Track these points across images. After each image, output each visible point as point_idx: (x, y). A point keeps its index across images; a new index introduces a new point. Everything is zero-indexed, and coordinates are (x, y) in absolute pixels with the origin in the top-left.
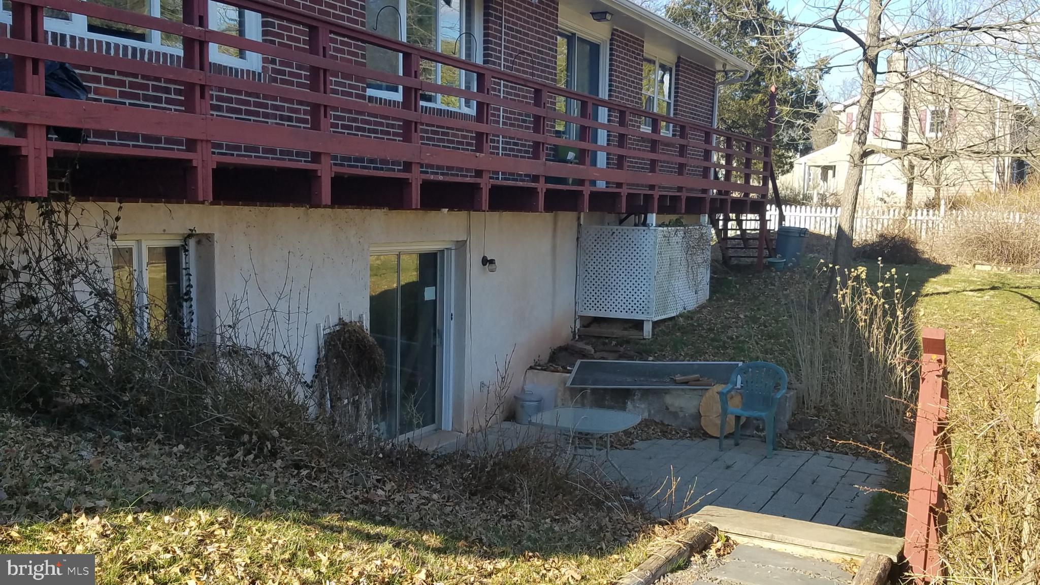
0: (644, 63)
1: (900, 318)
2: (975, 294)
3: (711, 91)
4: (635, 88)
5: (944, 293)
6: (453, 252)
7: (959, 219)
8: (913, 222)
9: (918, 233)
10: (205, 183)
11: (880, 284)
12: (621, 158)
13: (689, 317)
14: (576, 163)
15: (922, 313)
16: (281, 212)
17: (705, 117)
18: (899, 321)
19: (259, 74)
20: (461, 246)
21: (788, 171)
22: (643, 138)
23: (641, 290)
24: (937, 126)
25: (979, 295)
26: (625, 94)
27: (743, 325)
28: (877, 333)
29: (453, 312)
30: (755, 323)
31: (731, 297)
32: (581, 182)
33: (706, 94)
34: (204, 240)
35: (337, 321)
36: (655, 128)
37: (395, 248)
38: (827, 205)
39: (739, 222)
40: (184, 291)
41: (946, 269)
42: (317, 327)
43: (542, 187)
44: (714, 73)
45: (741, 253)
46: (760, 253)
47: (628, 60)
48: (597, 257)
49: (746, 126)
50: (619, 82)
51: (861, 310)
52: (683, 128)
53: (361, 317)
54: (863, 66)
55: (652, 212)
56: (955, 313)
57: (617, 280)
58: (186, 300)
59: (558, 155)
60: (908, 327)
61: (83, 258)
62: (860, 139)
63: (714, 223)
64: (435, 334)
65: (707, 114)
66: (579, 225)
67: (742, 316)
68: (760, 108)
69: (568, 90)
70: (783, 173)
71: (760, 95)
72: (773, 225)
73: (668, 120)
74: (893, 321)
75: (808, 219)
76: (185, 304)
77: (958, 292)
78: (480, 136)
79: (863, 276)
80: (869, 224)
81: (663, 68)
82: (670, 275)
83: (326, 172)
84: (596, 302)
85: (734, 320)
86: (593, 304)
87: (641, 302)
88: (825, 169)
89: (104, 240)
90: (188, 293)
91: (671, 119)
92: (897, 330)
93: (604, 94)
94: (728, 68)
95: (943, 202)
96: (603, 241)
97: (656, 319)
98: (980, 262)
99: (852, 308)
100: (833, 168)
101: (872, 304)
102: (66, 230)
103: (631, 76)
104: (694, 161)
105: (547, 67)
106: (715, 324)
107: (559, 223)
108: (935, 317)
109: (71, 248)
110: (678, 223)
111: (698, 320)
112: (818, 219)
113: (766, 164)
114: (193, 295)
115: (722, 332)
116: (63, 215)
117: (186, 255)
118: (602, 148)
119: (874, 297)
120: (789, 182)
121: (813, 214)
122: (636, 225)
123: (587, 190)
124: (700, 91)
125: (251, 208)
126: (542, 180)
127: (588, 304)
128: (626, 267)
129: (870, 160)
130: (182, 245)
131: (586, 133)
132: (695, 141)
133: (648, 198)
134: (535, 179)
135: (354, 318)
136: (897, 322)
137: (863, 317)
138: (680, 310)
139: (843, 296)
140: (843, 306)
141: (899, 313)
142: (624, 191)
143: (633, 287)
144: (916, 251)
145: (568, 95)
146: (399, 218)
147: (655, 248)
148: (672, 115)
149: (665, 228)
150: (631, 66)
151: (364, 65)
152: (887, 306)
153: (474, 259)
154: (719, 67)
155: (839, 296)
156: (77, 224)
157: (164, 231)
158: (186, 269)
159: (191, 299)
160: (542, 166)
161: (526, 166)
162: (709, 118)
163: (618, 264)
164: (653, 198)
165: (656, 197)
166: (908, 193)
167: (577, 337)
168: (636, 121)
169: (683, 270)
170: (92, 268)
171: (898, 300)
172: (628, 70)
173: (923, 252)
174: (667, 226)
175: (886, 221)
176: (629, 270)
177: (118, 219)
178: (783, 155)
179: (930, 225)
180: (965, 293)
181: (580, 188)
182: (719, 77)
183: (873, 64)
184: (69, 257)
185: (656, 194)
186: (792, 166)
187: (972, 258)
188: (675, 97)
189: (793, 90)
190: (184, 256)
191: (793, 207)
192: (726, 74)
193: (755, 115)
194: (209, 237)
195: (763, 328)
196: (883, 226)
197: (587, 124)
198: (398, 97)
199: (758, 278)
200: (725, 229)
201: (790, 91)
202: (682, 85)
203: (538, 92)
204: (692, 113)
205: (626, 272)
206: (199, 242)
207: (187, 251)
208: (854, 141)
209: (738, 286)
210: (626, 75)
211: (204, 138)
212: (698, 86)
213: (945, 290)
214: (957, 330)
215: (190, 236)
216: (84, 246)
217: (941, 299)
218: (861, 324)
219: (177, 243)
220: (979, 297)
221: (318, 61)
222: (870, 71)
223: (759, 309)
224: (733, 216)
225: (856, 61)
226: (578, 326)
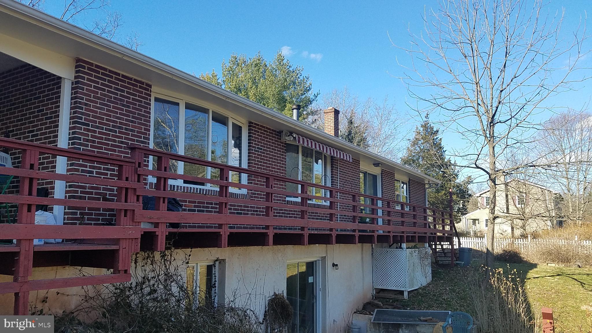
0: (395, 182)
1: (521, 292)
2: (551, 278)
3: (424, 191)
4: (392, 191)
5: (537, 278)
6: (320, 261)
7: (537, 243)
8: (517, 244)
9: (520, 249)
10: (225, 239)
11: (510, 276)
12: (389, 221)
13: (424, 289)
14: (370, 223)
15: (528, 287)
16: (252, 248)
17: (422, 202)
18: (520, 293)
19: (246, 195)
20: (324, 259)
21: (459, 222)
22: (397, 212)
23: (402, 277)
24: (521, 202)
25: (553, 278)
26: (388, 194)
27: (449, 293)
28: (511, 299)
29: (320, 287)
30: (454, 292)
31: (442, 279)
32: (373, 231)
33: (422, 192)
34: (222, 262)
35: (273, 294)
36: (403, 208)
37: (296, 261)
38: (477, 237)
39: (442, 246)
40: (213, 283)
41: (535, 266)
42: (265, 296)
43: (357, 234)
44: (424, 185)
45: (443, 259)
46: (452, 259)
47: (389, 181)
48: (381, 262)
49: (439, 203)
50: (386, 190)
51: (502, 288)
52: (414, 207)
53: (283, 291)
54: (490, 182)
55: (404, 243)
56: (543, 287)
57: (391, 272)
58: (214, 287)
59: (362, 221)
60: (525, 295)
61: (176, 274)
62: (492, 211)
63: (430, 246)
64: (313, 298)
65: (423, 201)
66: (372, 248)
67: (448, 289)
68: (444, 196)
69: (365, 194)
70: (457, 223)
71: (444, 191)
72: (456, 247)
73: (407, 204)
74: (518, 293)
75: (470, 243)
76: (213, 289)
77: (543, 277)
78: (331, 215)
79: (502, 272)
80: (498, 245)
81: (403, 183)
82: (413, 271)
83: (271, 233)
84: (382, 282)
85: (444, 291)
86: (380, 283)
87: (402, 282)
88: (474, 221)
89: (185, 266)
90: (215, 284)
91: (408, 204)
92: (520, 297)
93: (379, 195)
94: (430, 182)
95: (529, 236)
96: (383, 255)
97: (409, 290)
98: (549, 262)
99: (498, 287)
100: (478, 220)
101: (507, 285)
102: (170, 263)
103: (390, 187)
104: (420, 221)
105: (356, 185)
106: (436, 293)
107: (364, 248)
108: (534, 289)
109: (172, 270)
110: (415, 247)
111: (428, 291)
112: (475, 243)
113: (451, 221)
114: (217, 285)
115: (440, 297)
116: (169, 257)
117: (215, 268)
118: (380, 217)
119: (508, 282)
120: (460, 226)
121: (472, 241)
122: (397, 248)
123: (376, 234)
124: (419, 192)
125: (241, 247)
126: (357, 231)
127: (378, 283)
128: (394, 266)
129: (497, 221)
130: (213, 264)
131: (374, 211)
132: (419, 213)
133: (402, 237)
134: (354, 231)
135: (280, 292)
136: (519, 293)
137: (504, 291)
138: (419, 286)
139: (494, 281)
140: (494, 286)
141: (520, 289)
142: (391, 234)
143: (398, 275)
144: (520, 258)
145: (365, 196)
146: (298, 248)
147: (406, 258)
148: (408, 202)
149: (410, 250)
150: (390, 183)
151: (285, 189)
152: (514, 286)
153: (329, 264)
154: (426, 182)
155: (492, 282)
156: (175, 259)
157: (207, 259)
158: (214, 274)
159: (215, 287)
160: (356, 226)
161: (350, 226)
162: (424, 202)
163: (391, 265)
164: (404, 237)
165: (405, 236)
166: (512, 230)
167: (374, 298)
168: (394, 205)
169: (419, 267)
170: (179, 278)
171: (519, 283)
172: (389, 185)
173: (524, 258)
174: (411, 248)
175: (505, 244)
176: (395, 268)
177: (190, 255)
178: (456, 215)
179: (525, 246)
180: (546, 277)
181: (373, 234)
182: (427, 186)
183: (494, 181)
184: (170, 274)
185: (405, 235)
186: (461, 220)
187: (545, 260)
188: (409, 194)
189: (458, 189)
190: (214, 269)
191: (463, 238)
192: (430, 185)
193: (442, 199)
194: (224, 260)
195: (458, 294)
196: (504, 246)
197: (374, 207)
198: (299, 200)
199: (452, 270)
200: (436, 248)
201: (457, 189)
202: (411, 189)
203: (354, 196)
204: (417, 201)
205: (394, 269)
206: (220, 263)
207: (215, 266)
208: (489, 213)
209: (444, 274)
210: (388, 186)
211: (226, 223)
212: (418, 190)
213: (537, 276)
214: (545, 295)
215: (216, 260)
216: (177, 269)
217: (536, 280)
218: (503, 295)
219: (212, 263)
220: (552, 279)
221: (269, 190)
222: (493, 184)
223: (455, 286)
224: (438, 243)
225: (487, 180)
226: (374, 293)
